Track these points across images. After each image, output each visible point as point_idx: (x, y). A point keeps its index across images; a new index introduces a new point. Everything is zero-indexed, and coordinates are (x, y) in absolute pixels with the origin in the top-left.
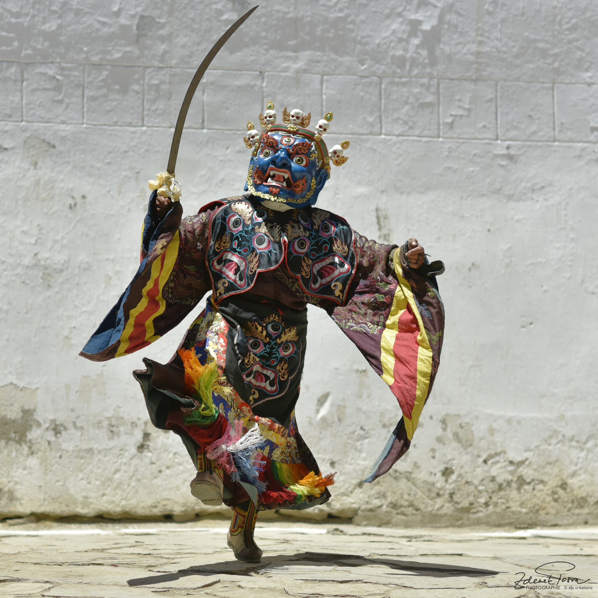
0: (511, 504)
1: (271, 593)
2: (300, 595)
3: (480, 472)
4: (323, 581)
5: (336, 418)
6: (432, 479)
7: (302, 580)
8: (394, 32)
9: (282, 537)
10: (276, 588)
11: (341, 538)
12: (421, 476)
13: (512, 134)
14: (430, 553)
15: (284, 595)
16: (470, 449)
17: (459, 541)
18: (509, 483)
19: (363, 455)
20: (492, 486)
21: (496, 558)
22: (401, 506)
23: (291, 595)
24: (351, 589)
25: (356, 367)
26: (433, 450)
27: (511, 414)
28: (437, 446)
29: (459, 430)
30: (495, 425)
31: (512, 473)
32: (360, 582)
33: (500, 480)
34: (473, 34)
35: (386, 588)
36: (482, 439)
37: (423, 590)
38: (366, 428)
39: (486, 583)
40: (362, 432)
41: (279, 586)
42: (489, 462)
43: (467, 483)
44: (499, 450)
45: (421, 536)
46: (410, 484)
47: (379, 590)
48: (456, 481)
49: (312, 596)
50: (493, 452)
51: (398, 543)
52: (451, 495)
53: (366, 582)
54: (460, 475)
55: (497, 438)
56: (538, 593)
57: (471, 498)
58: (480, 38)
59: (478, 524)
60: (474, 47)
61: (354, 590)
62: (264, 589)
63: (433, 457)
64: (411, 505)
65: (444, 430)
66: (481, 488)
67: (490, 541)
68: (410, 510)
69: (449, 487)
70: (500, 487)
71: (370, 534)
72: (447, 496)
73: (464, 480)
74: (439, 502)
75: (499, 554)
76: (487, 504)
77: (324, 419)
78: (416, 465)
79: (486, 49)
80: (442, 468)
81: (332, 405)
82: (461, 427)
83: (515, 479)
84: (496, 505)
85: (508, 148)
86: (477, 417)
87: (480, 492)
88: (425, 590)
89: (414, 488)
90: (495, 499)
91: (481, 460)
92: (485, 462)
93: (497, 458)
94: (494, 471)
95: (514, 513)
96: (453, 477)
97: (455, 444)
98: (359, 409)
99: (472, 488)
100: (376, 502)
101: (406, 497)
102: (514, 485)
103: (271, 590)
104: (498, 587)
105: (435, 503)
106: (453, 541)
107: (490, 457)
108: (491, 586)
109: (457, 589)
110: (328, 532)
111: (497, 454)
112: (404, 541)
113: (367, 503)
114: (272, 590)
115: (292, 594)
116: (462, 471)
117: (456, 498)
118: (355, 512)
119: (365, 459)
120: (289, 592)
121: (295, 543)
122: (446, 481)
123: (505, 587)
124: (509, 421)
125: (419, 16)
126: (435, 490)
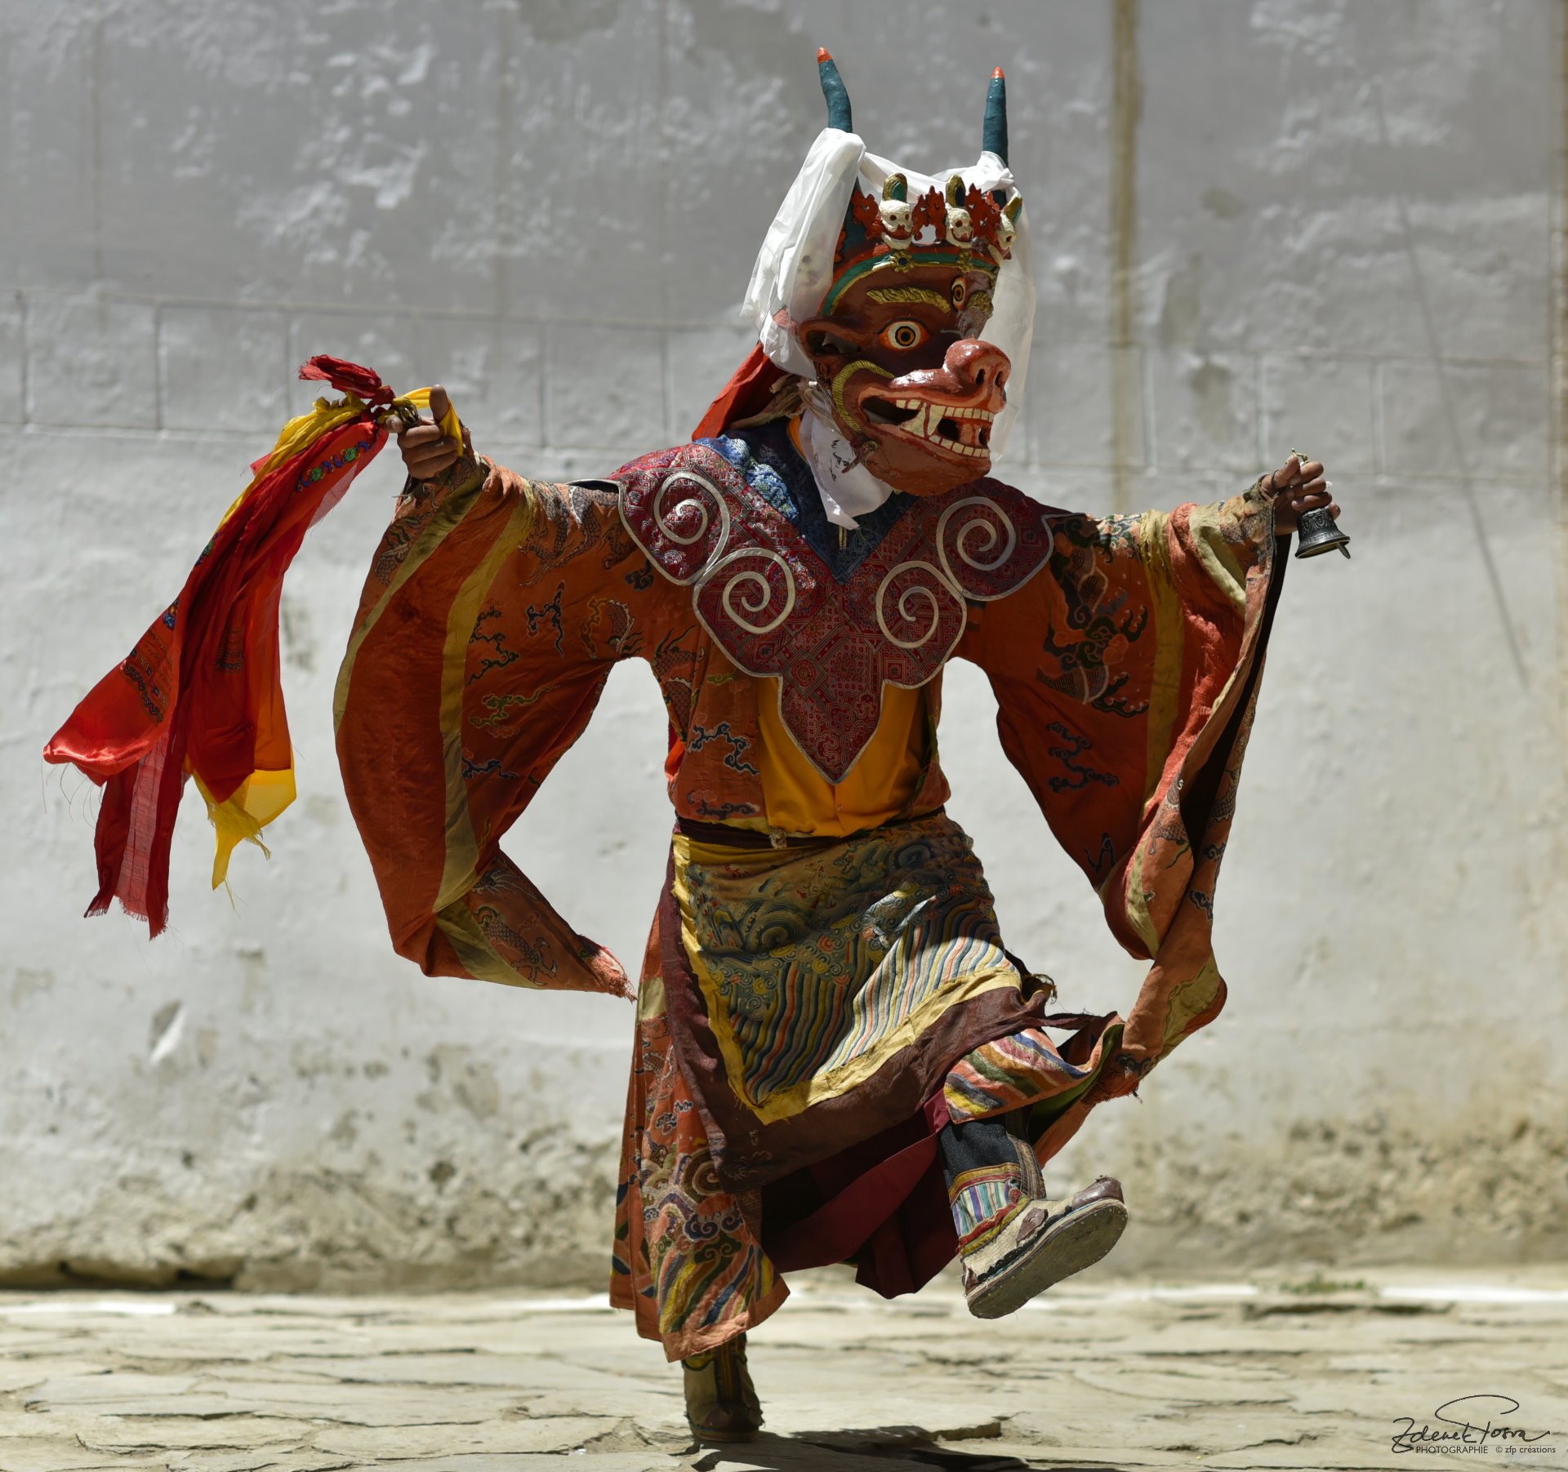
0: (580, 1238)
1: (46, 1447)
2: (112, 1448)
3: (513, 1170)
4: (164, 1416)
5: (194, 1058)
6: (408, 1188)
7: (118, 1415)
8: (316, 212)
9: (74, 1323)
10: (58, 1436)
11: (206, 1322)
12: (385, 1181)
13: (577, 434)
14: (402, 1347)
15: (77, 1449)
16: (491, 1121)
17: (469, 1322)
18: (576, 1193)
19: (257, 1138)
20: (540, 1200)
21: (547, 1355)
22: (341, 1249)
23: (92, 1449)
24: (228, 1433)
25: (238, 944)
26: (411, 1125)
27: (579, 1041)
28: (419, 1115)
29: (469, 1082)
30: (547, 1068)
31: (584, 1172)
32: (247, 1416)
33: (556, 1186)
34: (488, 218)
35: (306, 1427)
36: (516, 1097)
37: (387, 1429)
38: (263, 1078)
39: (526, 1409)
40: (253, 1089)
41: (65, 1431)
42: (535, 1148)
43: (486, 1195)
44: (554, 1120)
45: (384, 1314)
46: (360, 1201)
47: (290, 1431)
48: (460, 1192)
49: (139, 1449)
50: (539, 1125)
51: (332, 1329)
52: (451, 1222)
53: (260, 1417)
54: (470, 1179)
55: (550, 1096)
56: (640, 1428)
57: (494, 1229)
58: (502, 228)
59: (509, 1283)
60: (490, 248)
61: (234, 1433)
62: (31, 1437)
63: (411, 1140)
64: (363, 1245)
65: (435, 1078)
66: (516, 1205)
67: (535, 1321)
68: (360, 1258)
69: (446, 1204)
70: (558, 1203)
71: (269, 1312)
72: (441, 1225)
73: (477, 1191)
74: (424, 1238)
75: (554, 1347)
76: (528, 1241)
77: (168, 1062)
78: (373, 1159)
79: (518, 251)
80: (430, 1162)
81: (186, 1030)
82: (471, 1071)
83: (589, 1183)
84: (548, 1241)
85: (569, 464)
86: (506, 1052)
87: (513, 1214)
88: (393, 1429)
89: (368, 1208)
90: (546, 1228)
91: (514, 1145)
92: (525, 1147)
93: (549, 1140)
94: (545, 1167)
95: (587, 1258)
96: (455, 1183)
97: (458, 1111)
98: (246, 1039)
99: (494, 1207)
100: (285, 1242)
101: (351, 1228)
102: (587, 1198)
103: (47, 1439)
104: (553, 1416)
105: (415, 1240)
106: (454, 1322)
107: (536, 1136)
108: (537, 1415)
109: (464, 1424)
110: (179, 1310)
111: (550, 1131)
112: (347, 1326)
113: (266, 1243)
114: (49, 1439)
115: (95, 1447)
116: (474, 1170)
117: (462, 1228)
118: (239, 1264)
119: (259, 1147)
120: (87, 1444)
121: (102, 1335)
122: (440, 1191)
123: (568, 1416)
124: (576, 1058)
125: (371, 177)
126: (414, 1213)
